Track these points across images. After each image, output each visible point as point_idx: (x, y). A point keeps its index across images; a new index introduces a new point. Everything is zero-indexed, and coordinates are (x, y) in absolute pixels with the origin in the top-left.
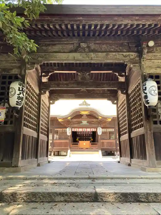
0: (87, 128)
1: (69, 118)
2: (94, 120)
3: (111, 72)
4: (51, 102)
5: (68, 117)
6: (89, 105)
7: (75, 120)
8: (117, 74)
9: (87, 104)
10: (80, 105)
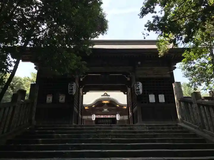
0: (107, 115)
1: (94, 106)
2: (113, 108)
3: (121, 75)
4: (84, 93)
5: (92, 106)
6: (109, 96)
7: (98, 108)
8: (125, 76)
9: (107, 95)
10: (102, 96)
